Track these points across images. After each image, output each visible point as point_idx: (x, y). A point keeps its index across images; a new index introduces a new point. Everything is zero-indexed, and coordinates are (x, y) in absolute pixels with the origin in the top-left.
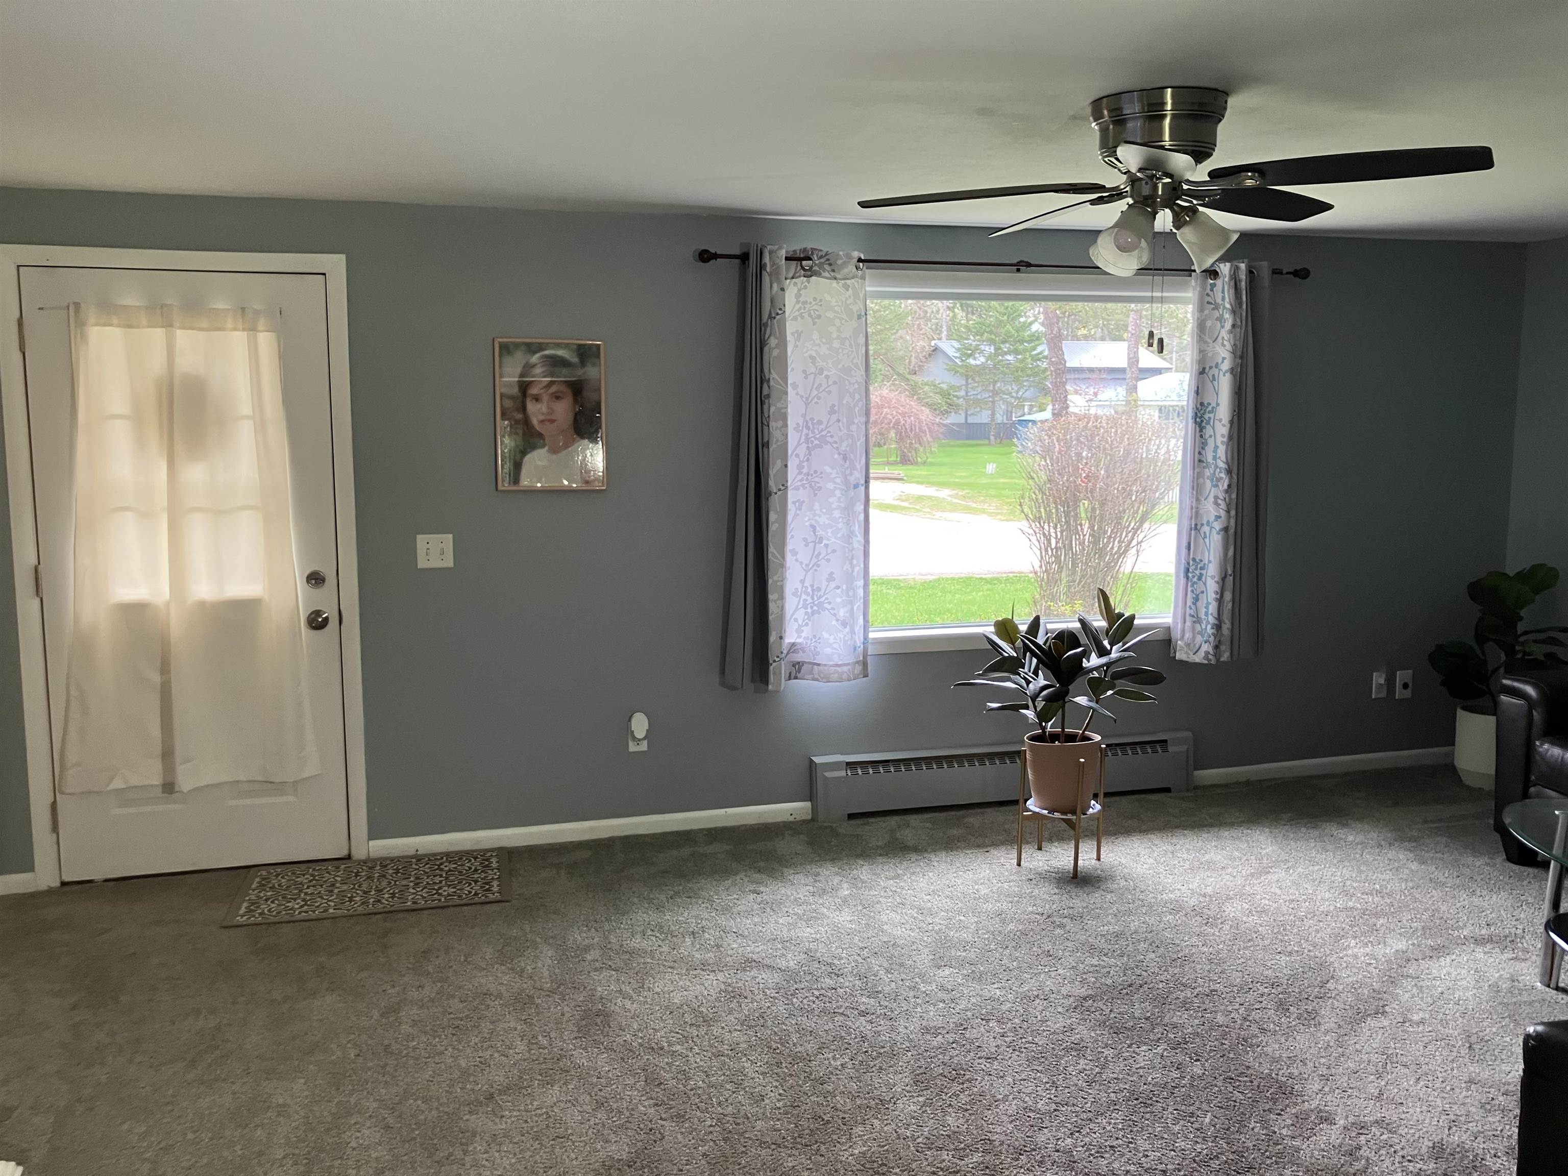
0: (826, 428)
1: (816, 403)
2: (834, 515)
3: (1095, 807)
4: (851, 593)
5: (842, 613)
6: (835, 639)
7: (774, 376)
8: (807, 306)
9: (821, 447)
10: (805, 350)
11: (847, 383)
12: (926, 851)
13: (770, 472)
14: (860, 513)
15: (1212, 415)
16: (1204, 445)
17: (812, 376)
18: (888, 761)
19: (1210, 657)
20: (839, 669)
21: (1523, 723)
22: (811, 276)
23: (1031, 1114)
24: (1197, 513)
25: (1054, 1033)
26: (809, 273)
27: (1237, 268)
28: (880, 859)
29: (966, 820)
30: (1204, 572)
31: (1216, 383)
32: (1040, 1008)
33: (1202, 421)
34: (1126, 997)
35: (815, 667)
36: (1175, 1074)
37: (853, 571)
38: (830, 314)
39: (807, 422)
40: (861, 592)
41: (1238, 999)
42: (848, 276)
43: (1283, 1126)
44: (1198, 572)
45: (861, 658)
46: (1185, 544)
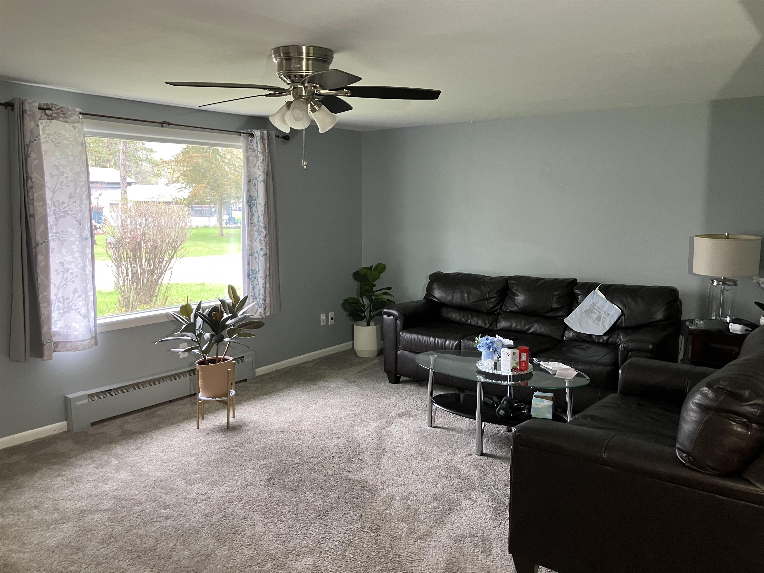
0: (68, 206)
1: (60, 192)
2: (75, 256)
3: (233, 393)
4: (87, 299)
5: (83, 311)
6: (80, 326)
7: (35, 176)
8: (51, 137)
9: (65, 217)
10: (50, 161)
11: (78, 181)
12: (146, 432)
13: (37, 232)
14: (89, 254)
15: (255, 202)
16: (253, 215)
17: (57, 177)
18: (111, 390)
19: (262, 314)
20: (83, 343)
21: (393, 326)
22: (52, 119)
23: (281, 536)
24: (252, 247)
25: (266, 498)
26: (50, 118)
27: (263, 133)
28: (124, 442)
29: (157, 413)
30: (257, 275)
31: (256, 186)
32: (252, 490)
33: (251, 204)
34: (286, 474)
35: (68, 344)
36: (327, 500)
37: (87, 287)
38: (66, 142)
39: (54, 203)
40: (91, 298)
41: (331, 462)
42: (74, 122)
43: (379, 506)
44: (254, 275)
45: (94, 335)
46: (246, 263)
